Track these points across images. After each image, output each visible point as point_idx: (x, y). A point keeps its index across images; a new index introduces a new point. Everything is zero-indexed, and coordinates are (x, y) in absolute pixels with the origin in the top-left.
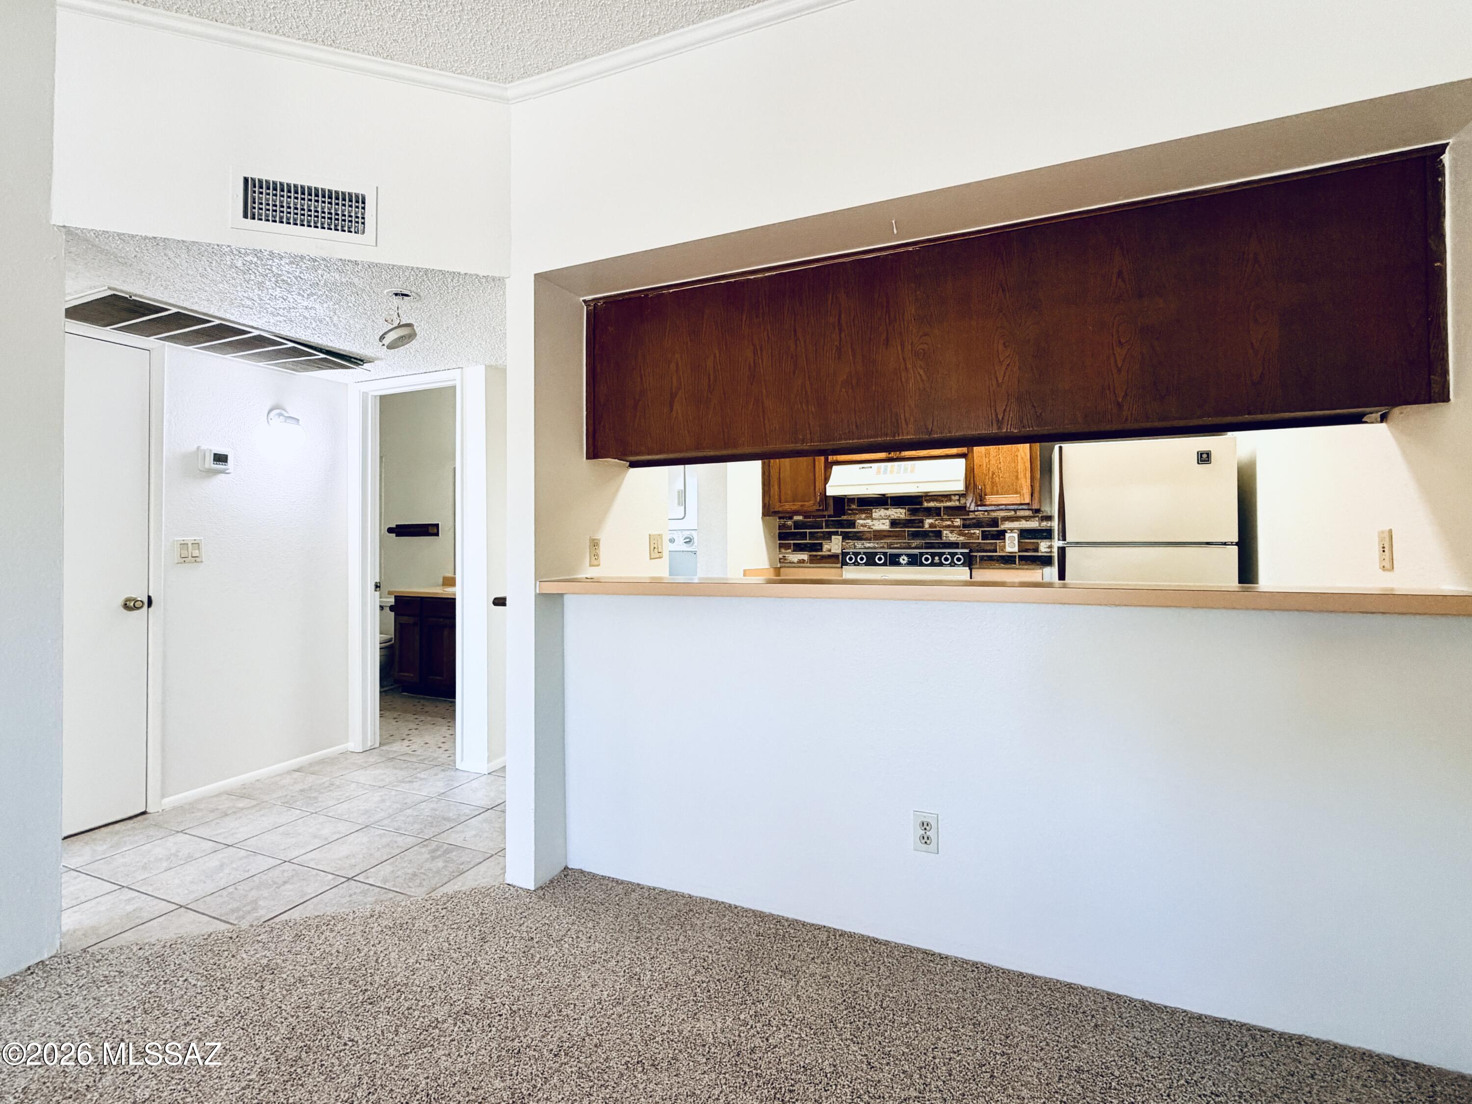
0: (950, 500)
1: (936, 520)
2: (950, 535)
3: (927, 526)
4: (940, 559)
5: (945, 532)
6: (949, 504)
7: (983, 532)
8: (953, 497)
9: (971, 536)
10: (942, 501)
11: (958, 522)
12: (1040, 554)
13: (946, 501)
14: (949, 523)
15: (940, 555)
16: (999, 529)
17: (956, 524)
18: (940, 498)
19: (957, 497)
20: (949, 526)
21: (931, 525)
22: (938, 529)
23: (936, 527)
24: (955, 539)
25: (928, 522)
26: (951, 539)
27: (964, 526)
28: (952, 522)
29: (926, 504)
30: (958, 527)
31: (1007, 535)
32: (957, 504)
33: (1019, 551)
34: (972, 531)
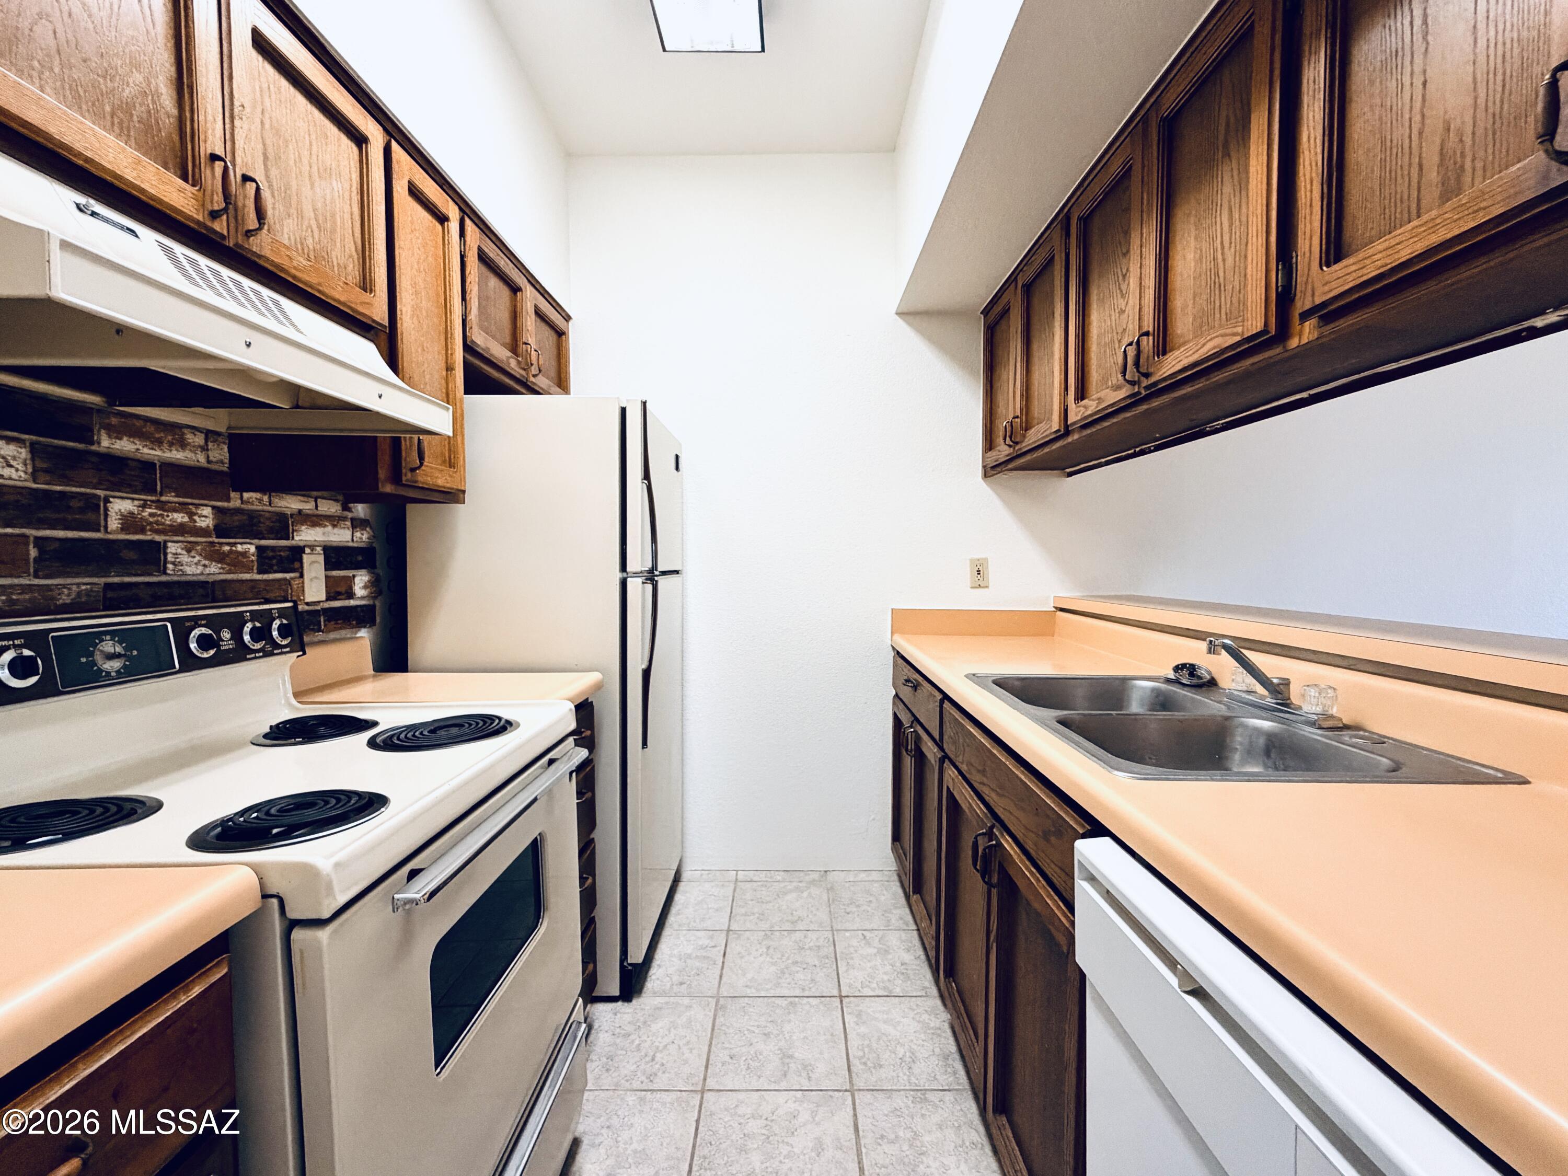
0: (182, 444)
1: (144, 506)
2: (185, 558)
3: (114, 524)
4: (237, 636)
5: (172, 548)
6: (177, 455)
7: (258, 548)
8: (189, 437)
9: (236, 561)
10: (159, 443)
11: (206, 518)
12: (352, 603)
13: (171, 444)
14: (179, 518)
15: (236, 623)
16: (293, 543)
17: (202, 523)
18: (150, 428)
19: (199, 439)
20: (180, 530)
21: (130, 522)
22: (148, 537)
23: (142, 531)
24: (200, 569)
25: (121, 506)
26: (189, 570)
27: (221, 530)
28: (191, 515)
29: (106, 443)
30: (204, 532)
31: (306, 558)
32: (201, 458)
33: (327, 600)
34: (240, 548)
